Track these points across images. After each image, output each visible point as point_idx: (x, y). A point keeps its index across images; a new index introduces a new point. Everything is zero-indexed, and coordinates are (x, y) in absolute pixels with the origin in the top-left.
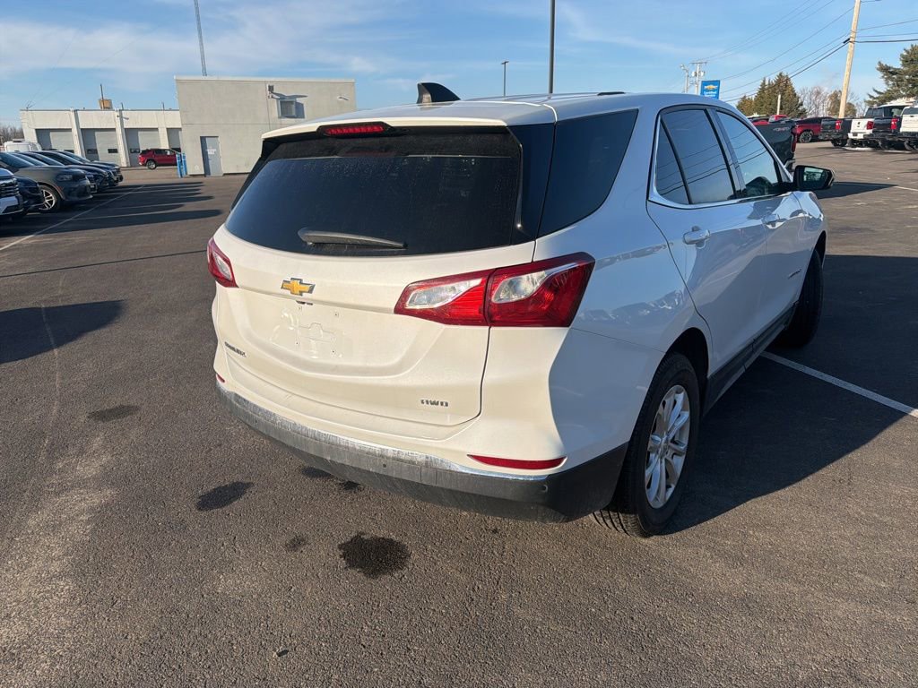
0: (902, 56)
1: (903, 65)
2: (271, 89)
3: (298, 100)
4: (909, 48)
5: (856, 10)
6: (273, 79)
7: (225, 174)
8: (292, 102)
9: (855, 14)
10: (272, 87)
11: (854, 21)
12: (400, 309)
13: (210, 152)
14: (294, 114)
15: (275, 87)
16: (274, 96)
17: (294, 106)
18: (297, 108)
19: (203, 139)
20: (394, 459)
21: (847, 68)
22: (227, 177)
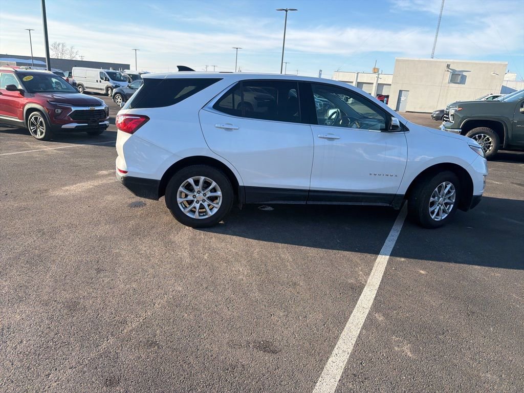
2: (448, 66)
3: (464, 73)
6: (451, 61)
7: (407, 112)
8: (460, 74)
10: (450, 65)
13: (402, 99)
14: (459, 81)
16: (450, 70)
17: (460, 77)
18: (462, 78)
19: (401, 91)
22: (408, 113)
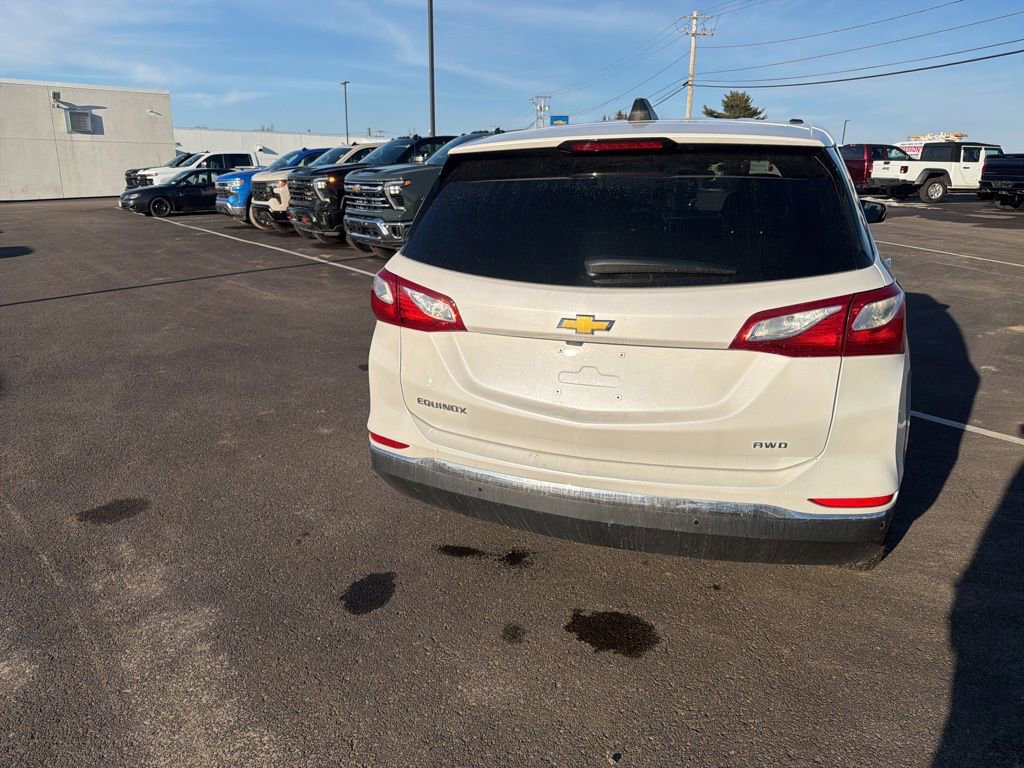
0: (723, 101)
1: (725, 110)
2: (56, 96)
3: (94, 112)
4: (729, 94)
5: (692, 54)
6: (58, 84)
8: (87, 115)
9: (692, 58)
10: (58, 94)
11: (691, 66)
12: (739, 344)
14: (90, 129)
15: (61, 96)
16: (61, 105)
17: (89, 119)
18: (93, 121)
20: (710, 513)
21: (688, 110)
